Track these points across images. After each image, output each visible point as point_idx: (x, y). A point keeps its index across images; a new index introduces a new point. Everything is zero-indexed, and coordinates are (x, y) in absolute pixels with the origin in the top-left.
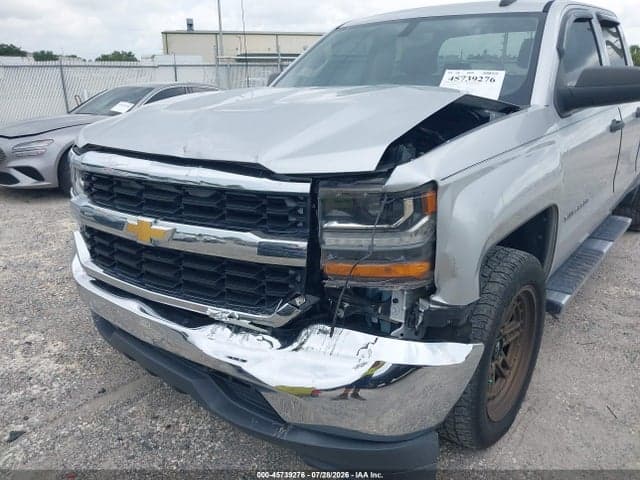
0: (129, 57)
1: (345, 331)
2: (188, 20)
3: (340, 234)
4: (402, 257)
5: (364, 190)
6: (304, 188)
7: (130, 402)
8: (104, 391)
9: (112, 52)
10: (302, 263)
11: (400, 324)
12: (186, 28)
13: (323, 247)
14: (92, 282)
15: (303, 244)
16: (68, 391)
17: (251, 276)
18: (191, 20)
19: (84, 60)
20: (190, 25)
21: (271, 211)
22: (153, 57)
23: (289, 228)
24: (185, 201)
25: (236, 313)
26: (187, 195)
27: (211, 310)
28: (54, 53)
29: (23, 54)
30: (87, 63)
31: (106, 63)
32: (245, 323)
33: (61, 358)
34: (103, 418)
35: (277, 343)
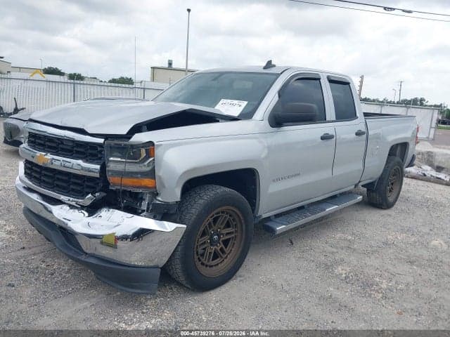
0: (129, 81)
1: (117, 211)
2: (169, 61)
3: (116, 163)
4: (139, 176)
5: (123, 143)
6: (101, 141)
7: (34, 254)
8: (24, 248)
9: (120, 77)
10: (97, 175)
11: (144, 211)
12: (167, 66)
13: (107, 169)
14: (24, 187)
15: (98, 167)
16: (6, 246)
17: (79, 182)
18: (171, 61)
19: (101, 81)
20: (170, 64)
21: (90, 151)
22: (141, 82)
23: (97, 159)
24: (61, 146)
25: (71, 199)
26: (62, 143)
27: (63, 198)
28: (82, 75)
29: (61, 74)
30: (102, 84)
31: (113, 84)
32: (74, 203)
33: (10, 232)
34: (18, 259)
35: (87, 214)
